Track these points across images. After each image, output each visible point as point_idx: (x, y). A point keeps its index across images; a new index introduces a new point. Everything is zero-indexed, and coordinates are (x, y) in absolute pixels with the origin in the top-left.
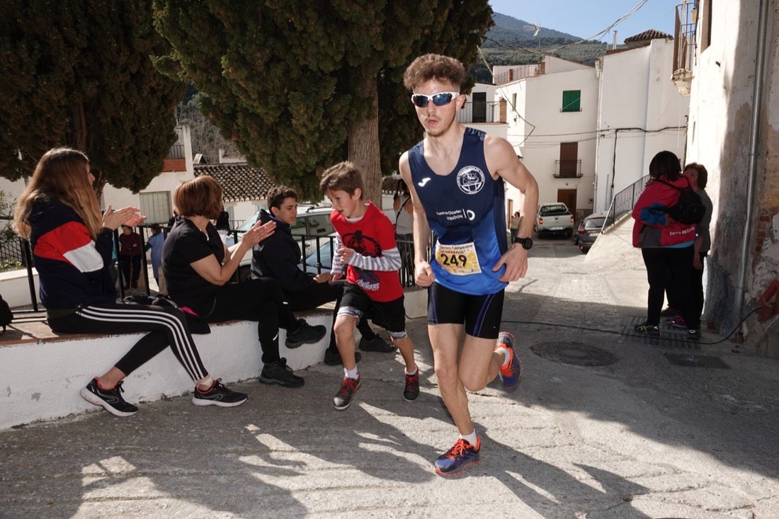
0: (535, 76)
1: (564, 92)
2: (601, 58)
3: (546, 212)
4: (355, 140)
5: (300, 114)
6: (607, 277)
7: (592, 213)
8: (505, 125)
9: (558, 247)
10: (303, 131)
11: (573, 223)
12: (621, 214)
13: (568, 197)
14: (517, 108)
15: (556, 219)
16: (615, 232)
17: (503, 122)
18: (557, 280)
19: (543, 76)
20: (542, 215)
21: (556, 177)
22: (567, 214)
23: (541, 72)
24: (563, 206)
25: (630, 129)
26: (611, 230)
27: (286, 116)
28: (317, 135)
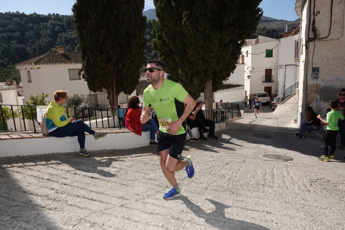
0: (255, 44)
1: (266, 50)
2: (280, 39)
3: (260, 96)
4: (206, 85)
5: (196, 82)
6: (278, 119)
7: (277, 96)
8: (243, 65)
9: (264, 109)
10: (196, 85)
11: (270, 100)
12: (287, 97)
13: (268, 89)
14: (248, 56)
15: (264, 98)
16: (285, 103)
17: (243, 63)
18: (262, 121)
19: (258, 44)
20: (258, 97)
21: (263, 82)
22: (268, 96)
23: (257, 42)
24: (266, 93)
25: (291, 65)
26: (283, 103)
27: (192, 81)
28: (198, 85)
